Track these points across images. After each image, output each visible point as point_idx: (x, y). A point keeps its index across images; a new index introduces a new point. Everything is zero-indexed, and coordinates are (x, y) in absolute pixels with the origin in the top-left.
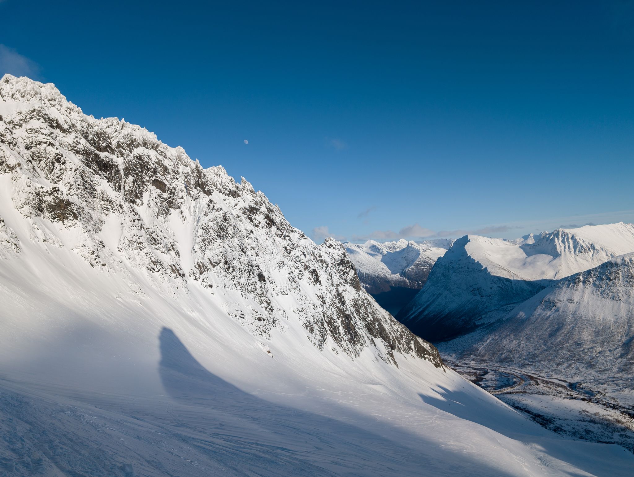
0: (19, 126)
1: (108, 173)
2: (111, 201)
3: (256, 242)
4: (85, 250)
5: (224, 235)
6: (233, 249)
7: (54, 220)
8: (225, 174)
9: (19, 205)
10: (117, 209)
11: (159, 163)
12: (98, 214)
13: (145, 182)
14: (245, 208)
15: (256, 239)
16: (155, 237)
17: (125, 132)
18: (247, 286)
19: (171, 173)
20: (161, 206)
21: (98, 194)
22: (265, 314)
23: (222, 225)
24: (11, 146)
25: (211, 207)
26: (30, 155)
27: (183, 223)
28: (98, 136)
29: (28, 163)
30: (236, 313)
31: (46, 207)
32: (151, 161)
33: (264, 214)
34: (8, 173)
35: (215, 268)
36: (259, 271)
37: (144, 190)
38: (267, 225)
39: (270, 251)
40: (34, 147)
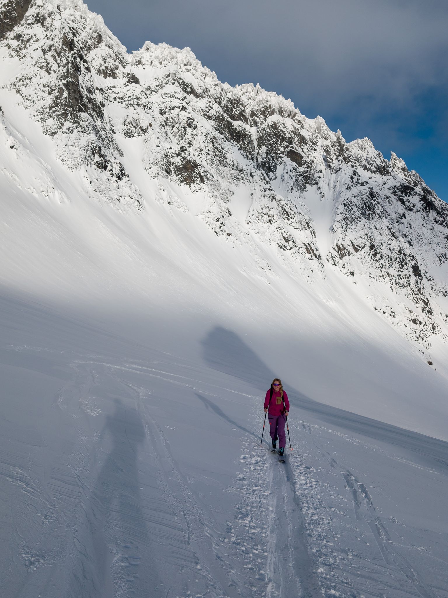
0: (156, 92)
1: (240, 144)
2: (241, 171)
3: (409, 228)
4: (210, 216)
5: (369, 214)
6: (381, 232)
7: (181, 183)
8: (371, 147)
9: (148, 166)
10: (248, 178)
11: (295, 132)
12: (228, 184)
13: (279, 154)
14: (395, 187)
15: (409, 225)
16: (288, 210)
17: (260, 97)
18: (398, 279)
19: (309, 143)
20: (296, 181)
21: (229, 163)
22: (422, 317)
23: (368, 202)
24: (146, 110)
25: (355, 180)
26: (164, 121)
27: (321, 201)
28: (231, 103)
29: (161, 127)
30: (384, 309)
31: (174, 169)
32: (287, 129)
33: (419, 195)
34: (141, 136)
35: (358, 253)
36: (414, 262)
37: (278, 163)
38: (423, 208)
39: (427, 241)
40: (168, 112)
